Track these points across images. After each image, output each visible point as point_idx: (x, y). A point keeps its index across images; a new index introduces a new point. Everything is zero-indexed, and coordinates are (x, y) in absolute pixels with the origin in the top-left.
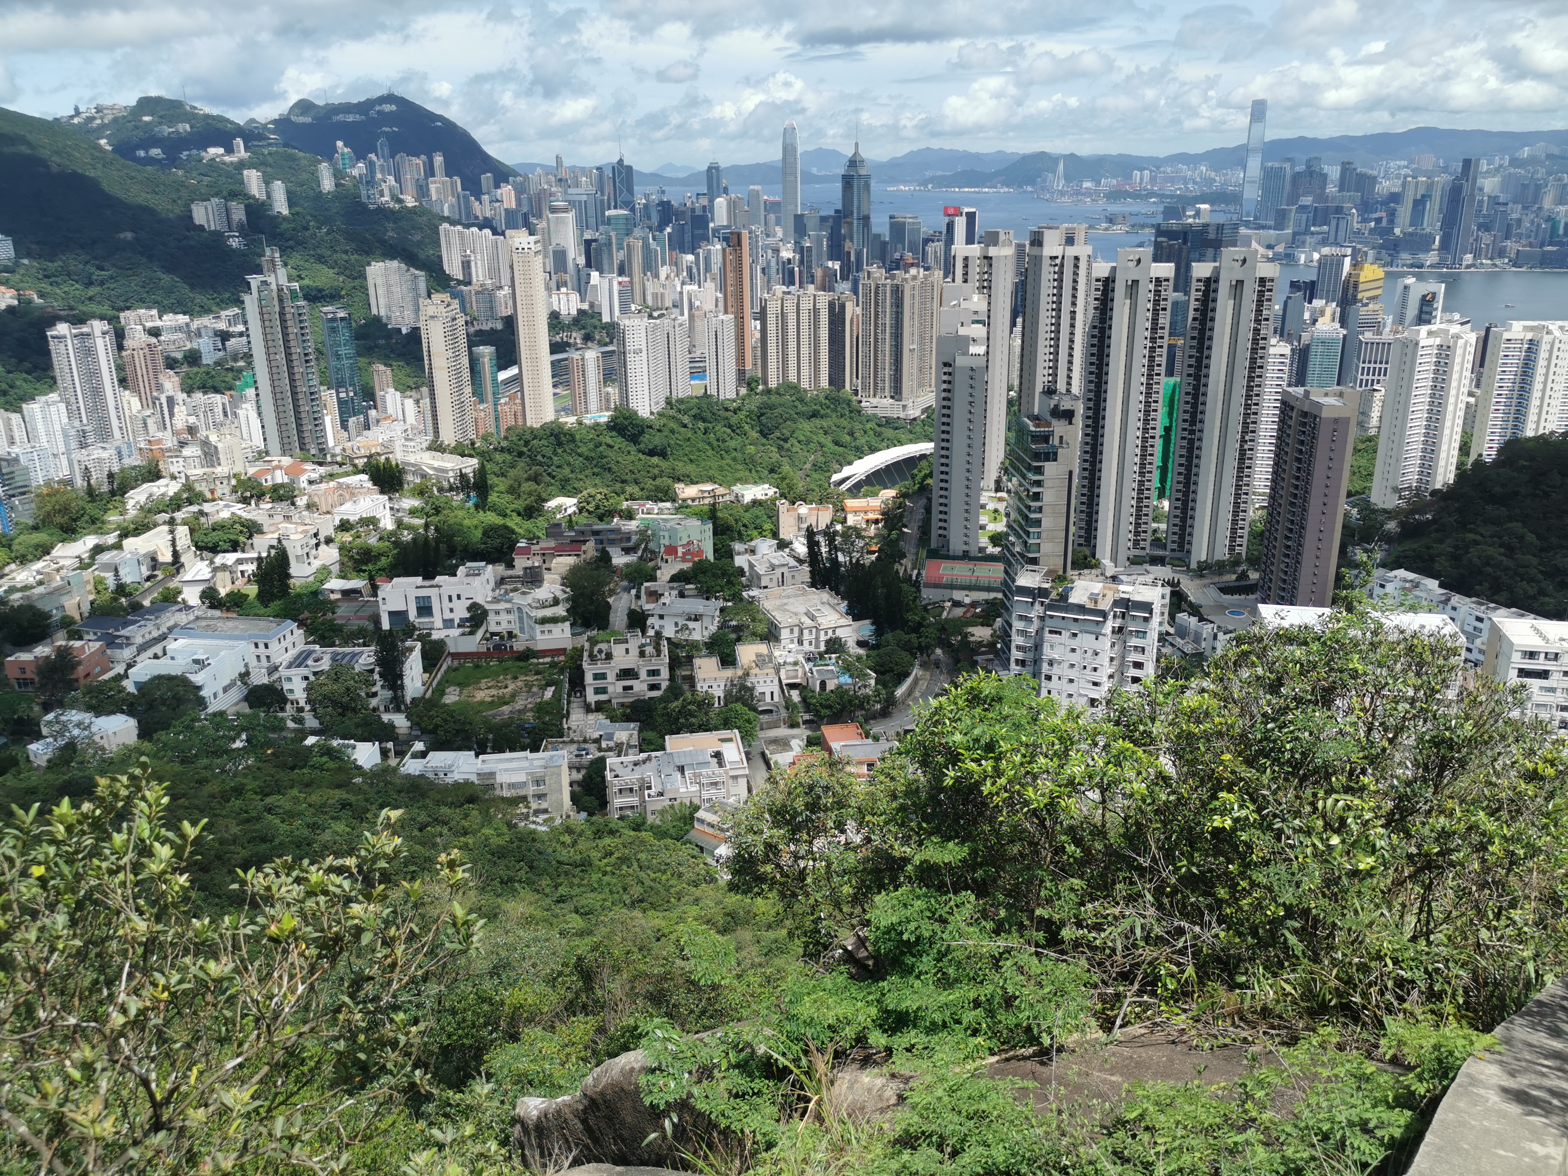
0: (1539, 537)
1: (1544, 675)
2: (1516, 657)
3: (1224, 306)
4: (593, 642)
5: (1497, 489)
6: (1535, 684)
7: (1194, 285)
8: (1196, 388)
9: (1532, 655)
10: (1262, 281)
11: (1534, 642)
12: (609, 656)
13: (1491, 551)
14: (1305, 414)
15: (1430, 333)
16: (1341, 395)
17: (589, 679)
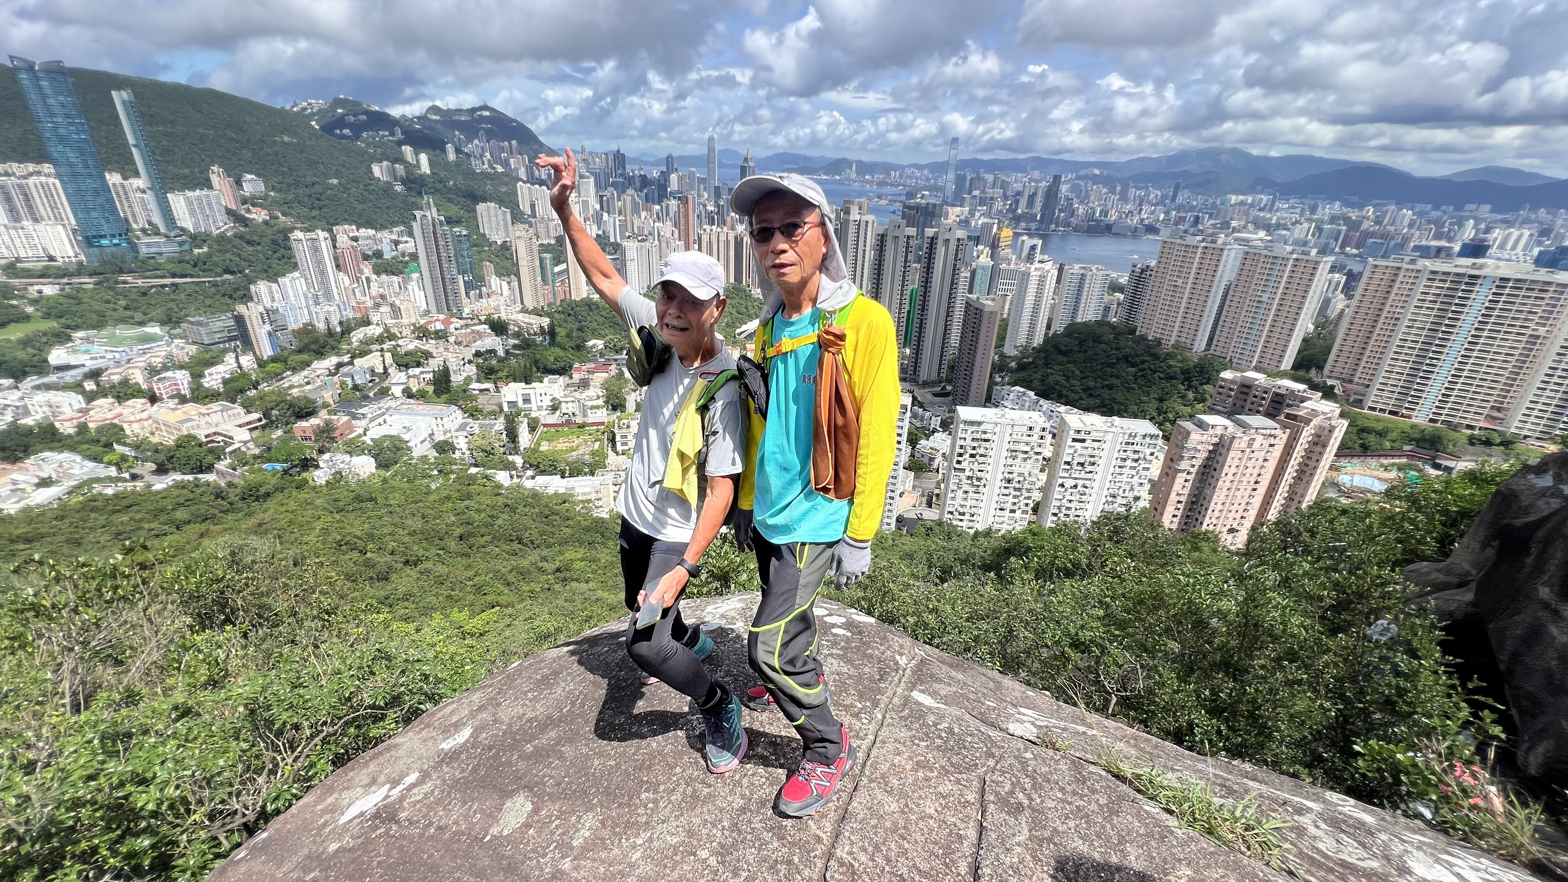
0: (1081, 372)
1: (1083, 441)
2: (1072, 432)
3: (940, 251)
4: (620, 419)
5: (1063, 348)
6: (1078, 445)
7: (926, 240)
8: (925, 293)
9: (1079, 432)
10: (959, 240)
11: (1080, 426)
12: (628, 427)
13: (1059, 378)
14: (977, 309)
15: (1036, 269)
16: (994, 300)
17: (618, 438)
